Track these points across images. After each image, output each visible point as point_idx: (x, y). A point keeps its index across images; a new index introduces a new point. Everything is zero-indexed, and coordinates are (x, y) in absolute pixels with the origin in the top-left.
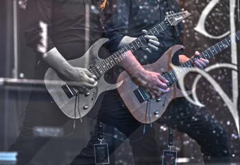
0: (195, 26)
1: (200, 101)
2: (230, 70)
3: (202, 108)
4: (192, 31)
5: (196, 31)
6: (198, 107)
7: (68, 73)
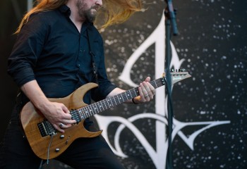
0: (119, 75)
1: (123, 151)
2: (154, 121)
3: (125, 159)
4: (117, 80)
5: (120, 81)
6: (121, 157)
7: (44, 107)
